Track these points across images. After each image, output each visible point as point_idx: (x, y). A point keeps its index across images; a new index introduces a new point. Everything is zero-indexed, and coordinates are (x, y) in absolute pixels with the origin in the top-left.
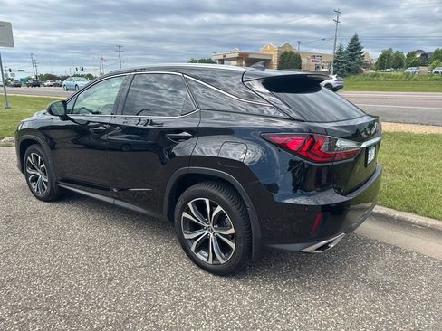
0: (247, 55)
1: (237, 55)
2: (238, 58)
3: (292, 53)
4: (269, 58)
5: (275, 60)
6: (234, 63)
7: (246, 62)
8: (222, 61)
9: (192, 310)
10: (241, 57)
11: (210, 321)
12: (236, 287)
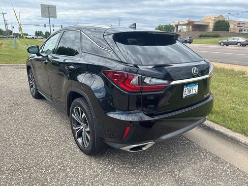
1: (187, 22)
2: (187, 24)
3: (224, 21)
4: (208, 24)
5: (211, 26)
6: (185, 27)
7: (192, 27)
8: (177, 26)
9: (55, 172)
10: (189, 23)
11: (60, 180)
12: (91, 163)
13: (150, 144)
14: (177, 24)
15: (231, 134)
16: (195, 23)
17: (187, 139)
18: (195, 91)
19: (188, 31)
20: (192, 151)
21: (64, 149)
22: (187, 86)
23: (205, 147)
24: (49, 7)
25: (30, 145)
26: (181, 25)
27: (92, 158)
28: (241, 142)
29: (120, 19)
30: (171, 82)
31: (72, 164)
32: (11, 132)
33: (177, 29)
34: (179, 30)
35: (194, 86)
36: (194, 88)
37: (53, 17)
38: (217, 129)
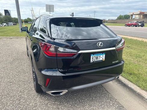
0: (143, 13)
1: (139, 13)
2: (139, 14)
6: (137, 16)
7: (143, 16)
8: (132, 15)
9: (14, 100)
10: (141, 14)
11: (14, 105)
12: (36, 98)
13: (65, 91)
14: (132, 14)
15: (138, 91)
16: (145, 13)
17: (106, 91)
18: (102, 58)
19: (140, 19)
20: (106, 99)
21: (27, 87)
22: (94, 55)
23: (116, 98)
24: (50, 6)
25: (10, 83)
26: (134, 15)
27: (39, 95)
28: (144, 98)
29: (95, 12)
30: (79, 51)
31: (26, 97)
32: (6, 74)
33: (132, 18)
34: (133, 18)
35: (101, 55)
36: (101, 56)
37: (52, 11)
38: (130, 86)
